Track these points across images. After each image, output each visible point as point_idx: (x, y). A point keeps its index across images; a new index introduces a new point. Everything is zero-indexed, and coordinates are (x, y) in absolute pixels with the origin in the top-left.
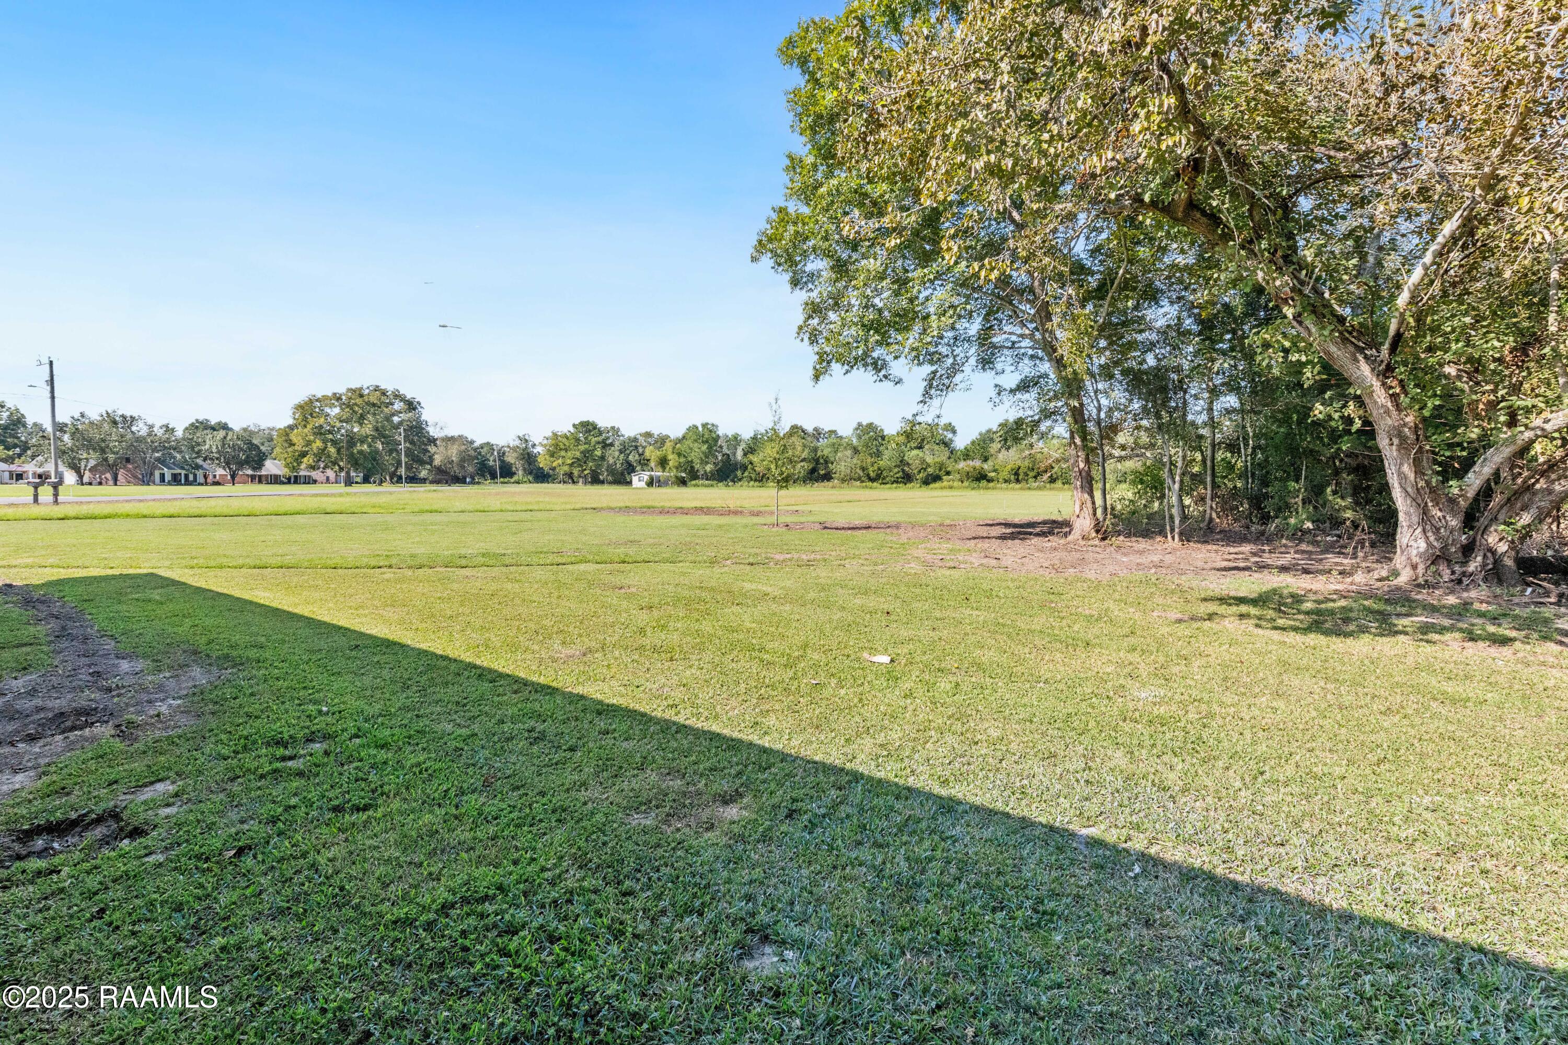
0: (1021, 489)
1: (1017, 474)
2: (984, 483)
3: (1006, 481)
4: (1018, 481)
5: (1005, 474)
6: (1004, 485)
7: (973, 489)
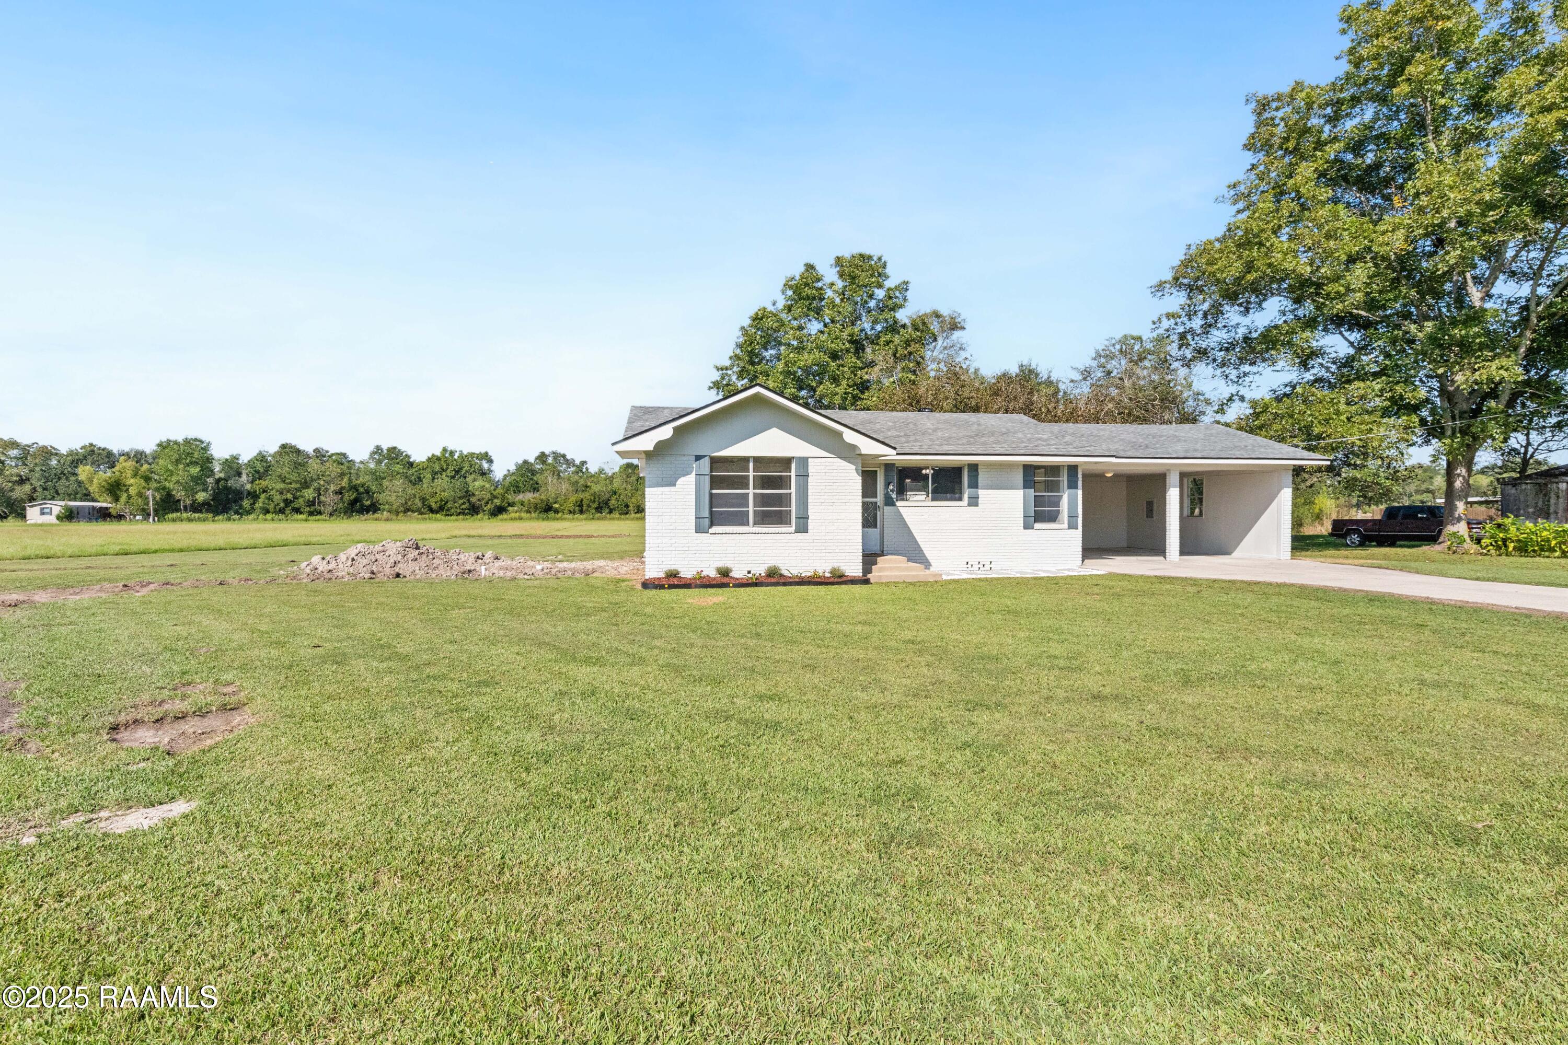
0: (586, 519)
1: (581, 505)
2: (551, 514)
3: (570, 512)
4: (581, 512)
5: (569, 505)
6: (570, 516)
7: (544, 519)
